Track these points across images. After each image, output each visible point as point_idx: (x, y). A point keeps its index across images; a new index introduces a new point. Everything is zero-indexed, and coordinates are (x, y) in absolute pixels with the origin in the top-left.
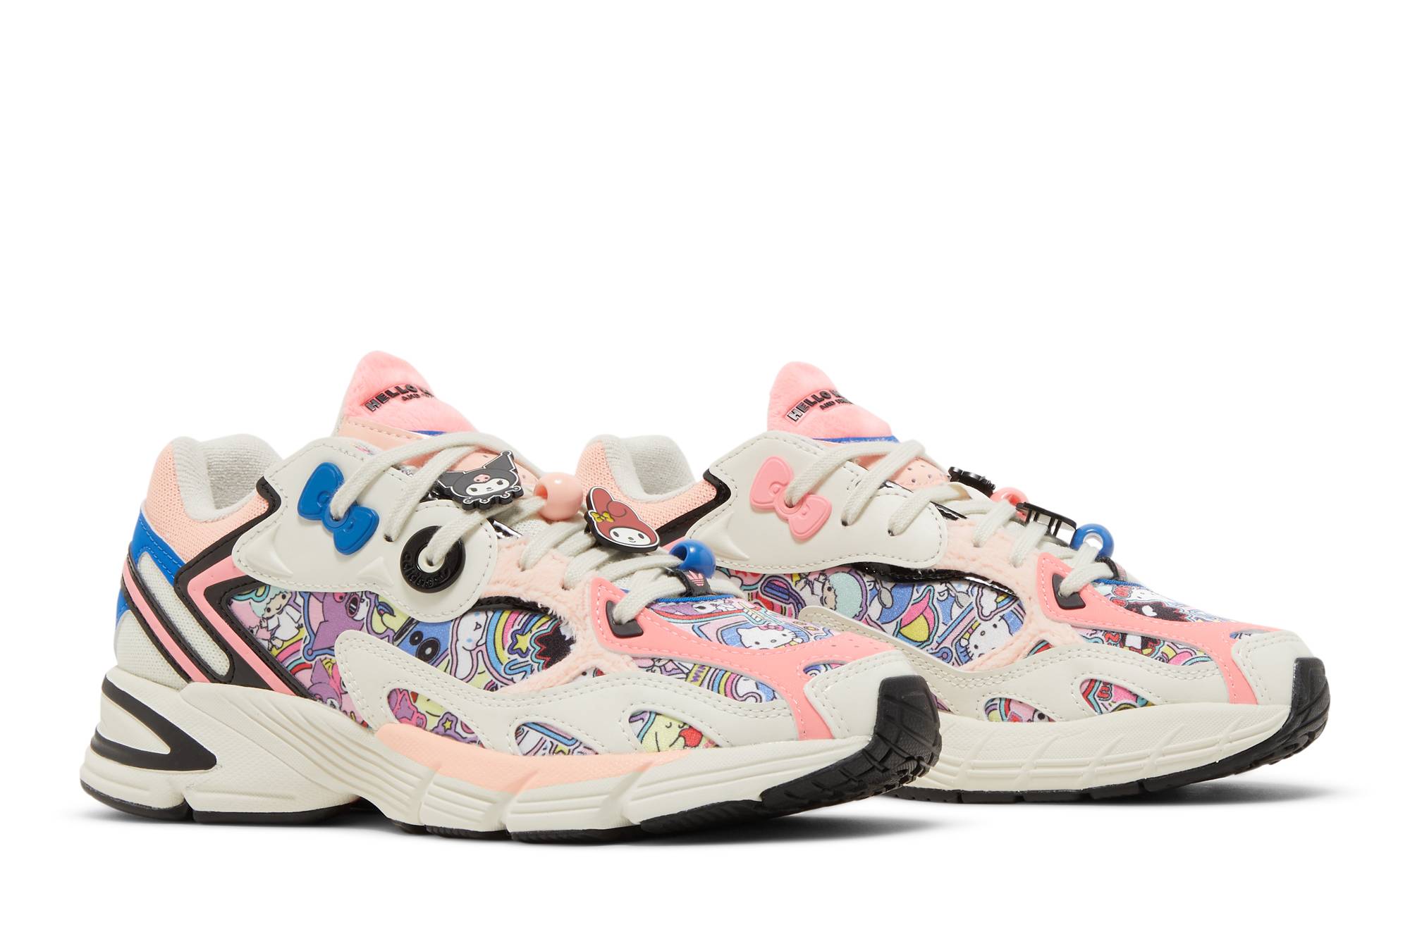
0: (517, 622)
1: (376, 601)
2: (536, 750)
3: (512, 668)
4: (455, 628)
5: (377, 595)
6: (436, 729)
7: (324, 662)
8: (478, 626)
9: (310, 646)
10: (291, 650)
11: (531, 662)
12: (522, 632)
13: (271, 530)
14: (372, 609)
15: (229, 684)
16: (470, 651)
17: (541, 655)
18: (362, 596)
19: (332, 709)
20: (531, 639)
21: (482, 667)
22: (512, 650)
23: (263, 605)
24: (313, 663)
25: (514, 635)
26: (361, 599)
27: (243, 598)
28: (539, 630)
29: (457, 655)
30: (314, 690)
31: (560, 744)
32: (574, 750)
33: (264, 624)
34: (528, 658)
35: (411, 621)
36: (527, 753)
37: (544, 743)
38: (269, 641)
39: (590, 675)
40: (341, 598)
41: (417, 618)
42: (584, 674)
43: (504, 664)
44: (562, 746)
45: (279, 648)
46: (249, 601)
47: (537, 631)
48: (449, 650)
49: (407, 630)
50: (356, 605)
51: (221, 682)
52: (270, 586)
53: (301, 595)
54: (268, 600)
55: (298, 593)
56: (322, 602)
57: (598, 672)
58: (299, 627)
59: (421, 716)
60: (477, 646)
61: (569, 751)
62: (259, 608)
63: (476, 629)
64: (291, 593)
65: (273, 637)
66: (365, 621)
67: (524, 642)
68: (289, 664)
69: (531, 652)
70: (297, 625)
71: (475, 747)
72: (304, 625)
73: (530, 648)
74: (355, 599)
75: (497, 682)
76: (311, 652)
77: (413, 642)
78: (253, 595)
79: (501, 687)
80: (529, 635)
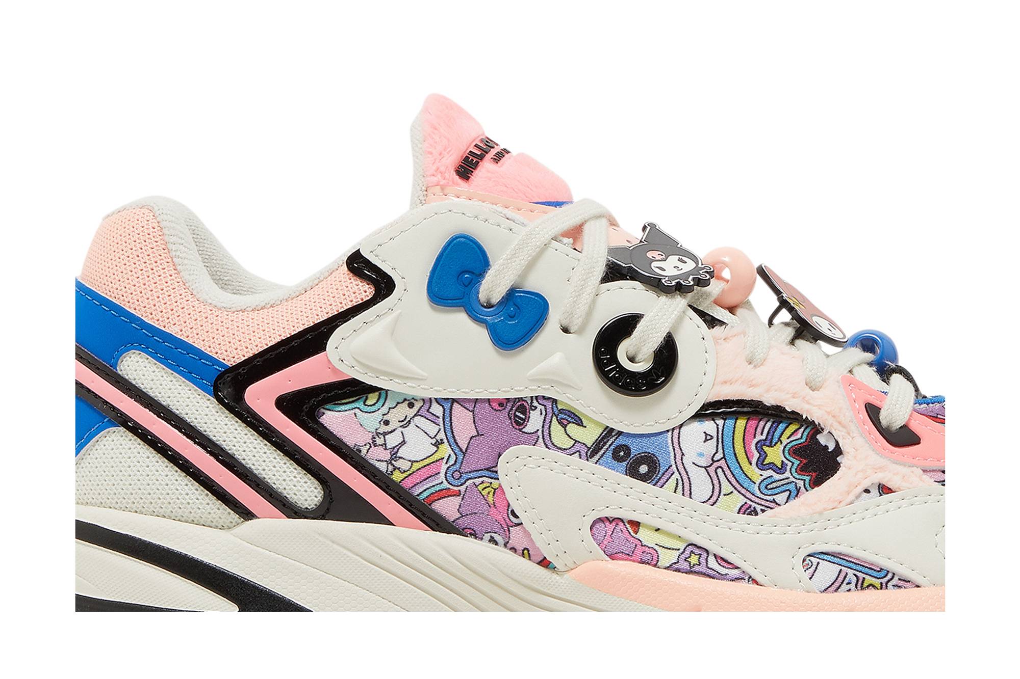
0: (759, 430)
1: (555, 409)
2: (837, 585)
3: (769, 487)
4: (676, 440)
5: (555, 401)
6: (676, 566)
7: (481, 488)
8: (708, 437)
9: (454, 468)
10: (425, 473)
11: (792, 479)
12: (770, 442)
13: (389, 319)
14: (549, 417)
15: (321, 519)
16: (705, 468)
17: (802, 469)
18: (532, 402)
19: (492, 546)
20: (784, 451)
21: (726, 487)
22: (762, 465)
23: (378, 416)
24: (463, 488)
25: (760, 446)
26: (532, 406)
27: (343, 408)
28: (791, 439)
29: (687, 473)
30: (462, 523)
31: (867, 577)
32: (887, 584)
33: (379, 441)
34: (787, 474)
35: (609, 432)
36: (825, 590)
37: (845, 577)
38: (389, 462)
39: (875, 492)
40: (501, 404)
41: (618, 427)
42: (867, 491)
43: (757, 483)
44: (869, 580)
45: (405, 471)
46: (353, 411)
47: (788, 441)
48: (674, 466)
49: (605, 443)
50: (524, 413)
51: (306, 518)
52: (387, 391)
53: (437, 402)
54: (384, 409)
55: (433, 401)
56: (473, 411)
57: (884, 489)
58: (438, 444)
59: (650, 551)
60: (714, 461)
61: (881, 584)
62: (372, 421)
63: (706, 440)
64: (423, 400)
65: (394, 456)
66: (540, 433)
67: (775, 455)
68: (421, 491)
69: (788, 468)
70: (434, 441)
71: (744, 585)
72: (445, 441)
73: (787, 462)
74: (522, 406)
75: (754, 505)
76: (457, 474)
77: (616, 457)
78: (360, 404)
79: (763, 511)
80: (780, 447)
